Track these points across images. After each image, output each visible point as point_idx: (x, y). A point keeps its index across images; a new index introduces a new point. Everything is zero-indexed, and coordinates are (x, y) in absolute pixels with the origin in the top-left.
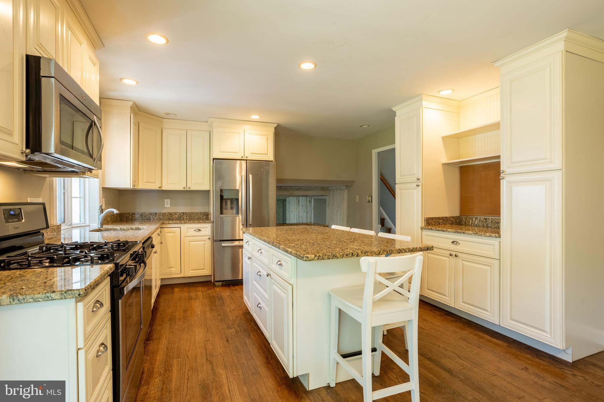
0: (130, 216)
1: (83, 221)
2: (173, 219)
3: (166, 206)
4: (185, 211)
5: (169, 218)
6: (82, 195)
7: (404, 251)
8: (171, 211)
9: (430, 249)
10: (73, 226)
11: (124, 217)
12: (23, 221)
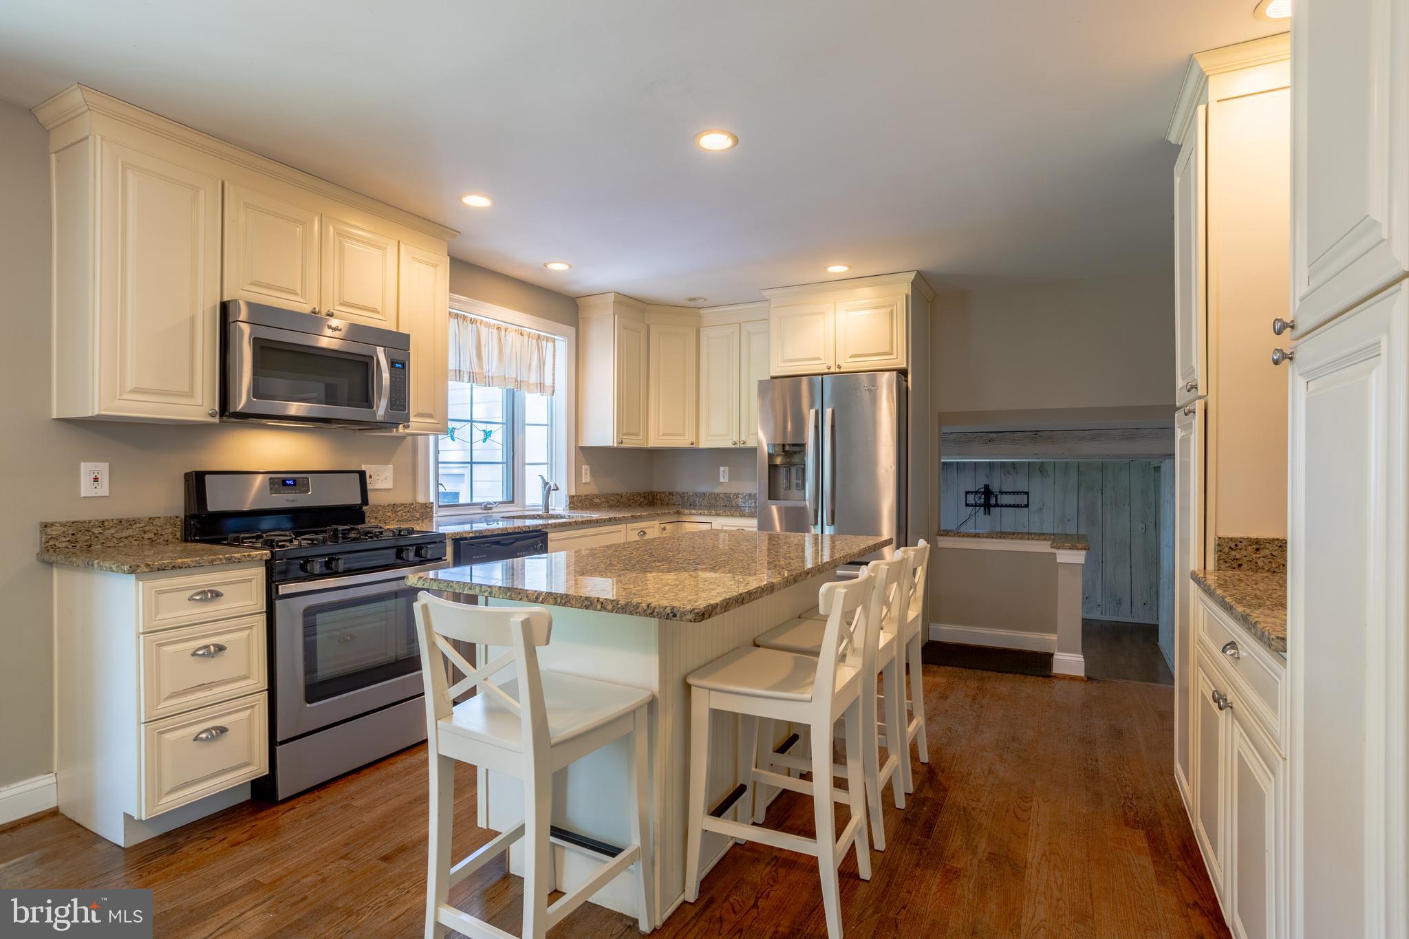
3: (722, 480)
7: (599, 607)
9: (681, 616)
10: (526, 508)
12: (310, 493)
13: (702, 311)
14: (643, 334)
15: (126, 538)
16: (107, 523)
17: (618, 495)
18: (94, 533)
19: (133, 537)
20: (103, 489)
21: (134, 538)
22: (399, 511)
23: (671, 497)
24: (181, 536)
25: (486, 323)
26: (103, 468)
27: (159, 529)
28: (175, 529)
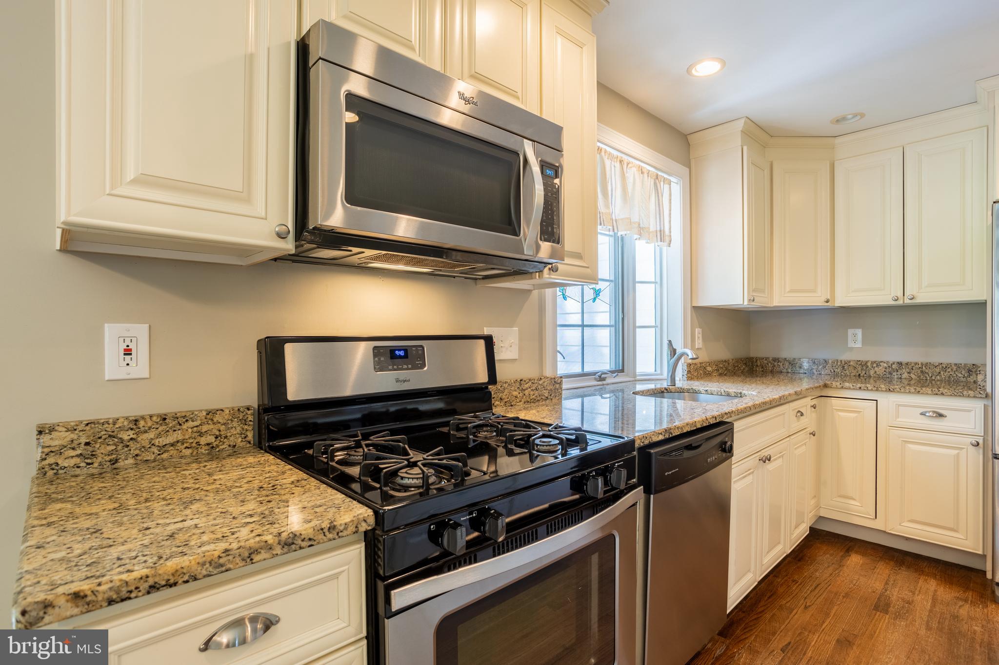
0: (770, 364)
1: (659, 372)
2: (870, 377)
3: (851, 344)
4: (904, 360)
5: (859, 375)
6: (658, 324)
8: (863, 358)
10: (638, 377)
11: (757, 366)
12: (425, 369)
13: (838, 141)
14: (767, 172)
15: (172, 445)
16: (142, 423)
17: (725, 361)
18: (122, 440)
19: (183, 444)
20: (140, 367)
21: (185, 445)
22: (527, 389)
23: (776, 363)
24: (254, 436)
25: (610, 154)
26: (140, 332)
27: (223, 428)
28: (246, 427)
